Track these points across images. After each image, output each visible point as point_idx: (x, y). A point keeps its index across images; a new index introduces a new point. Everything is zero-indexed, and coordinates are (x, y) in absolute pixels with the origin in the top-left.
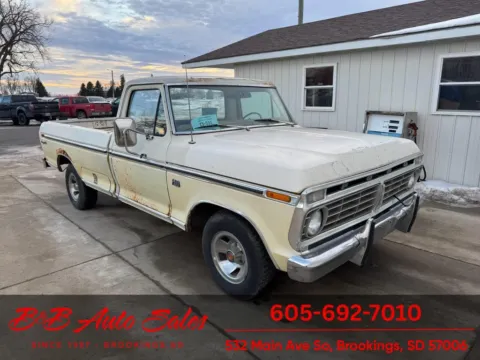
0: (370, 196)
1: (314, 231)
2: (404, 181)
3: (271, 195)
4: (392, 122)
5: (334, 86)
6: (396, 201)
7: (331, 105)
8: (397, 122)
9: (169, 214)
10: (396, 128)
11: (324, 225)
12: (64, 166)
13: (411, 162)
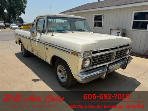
0: (109, 56)
1: (87, 66)
2: (125, 52)
3: (73, 53)
4: (118, 32)
5: (102, 21)
6: (121, 58)
7: (101, 27)
8: (119, 32)
9: (46, 59)
10: (119, 34)
11: (91, 64)
12: (21, 44)
13: (127, 45)
